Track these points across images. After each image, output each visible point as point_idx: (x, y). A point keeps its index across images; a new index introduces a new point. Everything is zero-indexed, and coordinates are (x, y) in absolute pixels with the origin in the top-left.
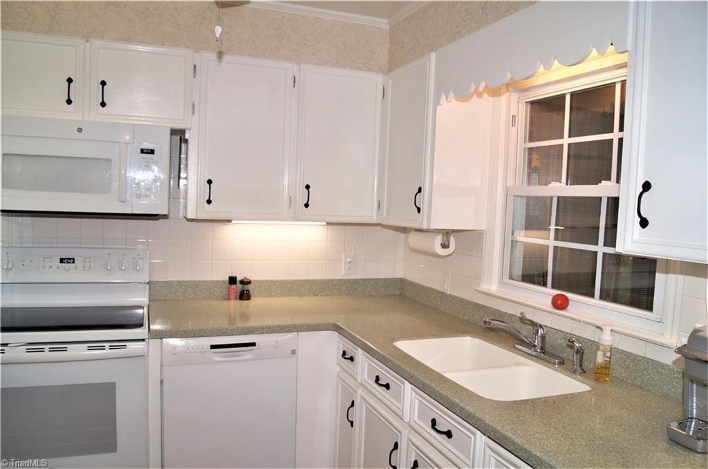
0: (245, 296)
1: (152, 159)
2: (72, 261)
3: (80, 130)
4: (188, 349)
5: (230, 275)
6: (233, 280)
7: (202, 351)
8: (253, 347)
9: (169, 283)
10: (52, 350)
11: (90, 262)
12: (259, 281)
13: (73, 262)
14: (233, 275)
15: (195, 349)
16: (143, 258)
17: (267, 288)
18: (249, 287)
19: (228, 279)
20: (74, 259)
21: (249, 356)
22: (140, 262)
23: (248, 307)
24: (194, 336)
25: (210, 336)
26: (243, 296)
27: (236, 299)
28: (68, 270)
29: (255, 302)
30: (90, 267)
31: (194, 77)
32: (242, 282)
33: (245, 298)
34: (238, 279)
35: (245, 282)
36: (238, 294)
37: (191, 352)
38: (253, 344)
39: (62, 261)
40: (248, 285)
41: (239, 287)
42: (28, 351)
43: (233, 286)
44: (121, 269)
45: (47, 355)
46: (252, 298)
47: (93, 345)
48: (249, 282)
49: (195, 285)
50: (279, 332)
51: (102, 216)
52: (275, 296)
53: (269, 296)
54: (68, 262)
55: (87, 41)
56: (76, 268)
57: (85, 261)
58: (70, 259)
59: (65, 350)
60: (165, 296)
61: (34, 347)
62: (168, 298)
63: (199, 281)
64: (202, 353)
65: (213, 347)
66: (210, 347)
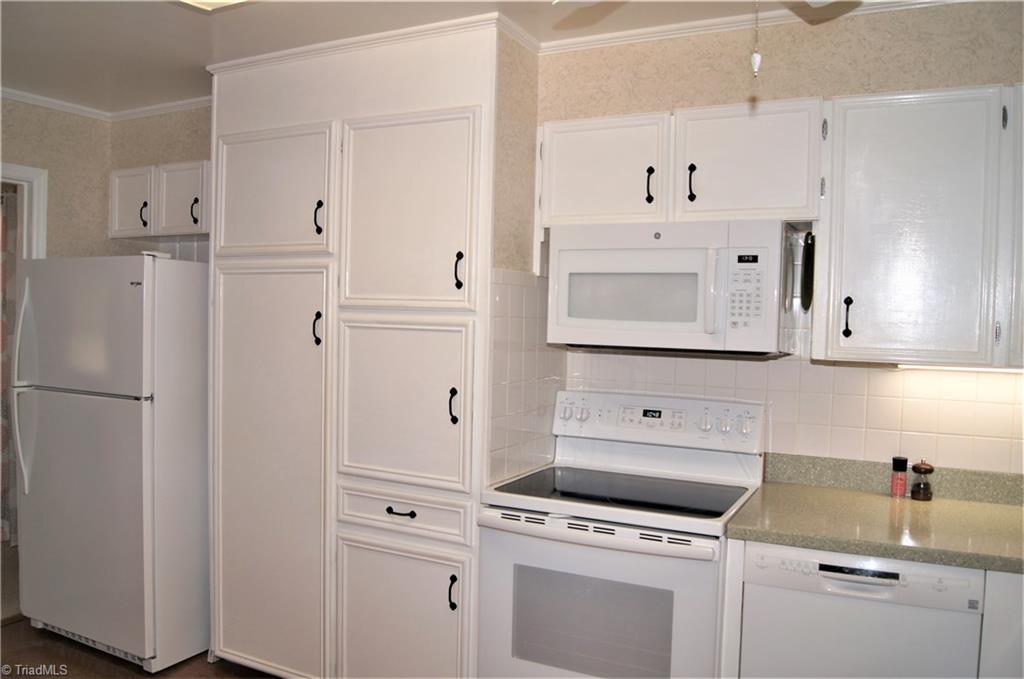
0: (922, 492)
1: (754, 269)
2: (658, 414)
3: (657, 236)
4: (783, 563)
5: (897, 455)
6: (899, 464)
7: (805, 570)
8: (893, 581)
9: (798, 459)
10: (597, 530)
11: (681, 417)
12: (952, 470)
13: (660, 417)
14: (903, 456)
15: (795, 565)
16: (754, 417)
17: (965, 483)
18: (931, 478)
19: (891, 462)
20: (660, 412)
21: (885, 595)
22: (748, 422)
23: (927, 513)
24: (793, 545)
25: (819, 549)
26: (919, 492)
27: (903, 496)
28: (652, 427)
29: (940, 507)
30: (680, 425)
31: (825, 138)
32: (916, 469)
33: (922, 496)
34: (910, 464)
35: (922, 470)
36: (909, 488)
37: (787, 569)
38: (895, 576)
39: (646, 413)
40: (928, 475)
41: (910, 476)
42: (571, 526)
43: (900, 474)
44: (741, 432)
45: (590, 536)
46: (933, 498)
47: (650, 533)
48: (930, 471)
49: (839, 465)
50: (944, 564)
51: (674, 353)
52: (980, 500)
53: (969, 500)
54: (653, 416)
55: (672, 114)
56: (662, 424)
57: (674, 416)
58: (655, 412)
59: (611, 532)
60: (790, 478)
61: (578, 522)
62: (793, 482)
63: (845, 460)
64: (805, 574)
65: (823, 567)
66: (818, 567)
